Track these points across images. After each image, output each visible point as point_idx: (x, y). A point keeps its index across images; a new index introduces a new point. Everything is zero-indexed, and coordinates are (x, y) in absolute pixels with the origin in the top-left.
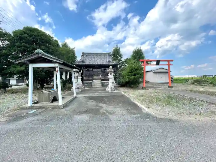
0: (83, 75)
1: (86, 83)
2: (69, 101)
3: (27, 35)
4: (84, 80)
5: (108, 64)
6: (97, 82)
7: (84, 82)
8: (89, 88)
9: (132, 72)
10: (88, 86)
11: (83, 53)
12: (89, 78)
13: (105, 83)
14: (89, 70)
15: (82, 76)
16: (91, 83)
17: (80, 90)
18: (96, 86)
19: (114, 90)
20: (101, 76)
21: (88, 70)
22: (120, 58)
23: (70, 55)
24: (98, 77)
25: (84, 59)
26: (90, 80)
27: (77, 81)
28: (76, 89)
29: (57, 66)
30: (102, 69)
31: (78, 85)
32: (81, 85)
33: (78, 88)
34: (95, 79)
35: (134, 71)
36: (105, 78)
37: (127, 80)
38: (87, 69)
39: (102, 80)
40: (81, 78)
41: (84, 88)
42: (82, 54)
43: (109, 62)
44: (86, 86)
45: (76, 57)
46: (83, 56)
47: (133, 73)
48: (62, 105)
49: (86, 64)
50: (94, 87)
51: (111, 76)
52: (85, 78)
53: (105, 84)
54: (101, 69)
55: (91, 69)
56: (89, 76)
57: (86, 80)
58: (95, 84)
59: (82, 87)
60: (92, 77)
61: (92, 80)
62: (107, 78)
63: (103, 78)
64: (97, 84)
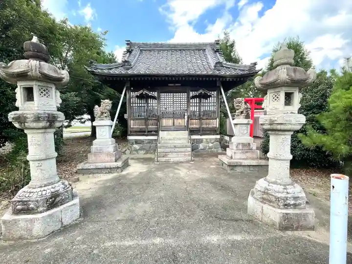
0: (126, 116)
1: (137, 142)
4: (129, 129)
7: (130, 138)
12: (147, 125)
13: (201, 141)
14: (147, 96)
16: (150, 141)
20: (188, 118)
24: (182, 122)
26: (150, 133)
30: (192, 94)
34: (167, 129)
36: (201, 124)
38: (138, 93)
39: (192, 132)
43: (220, 65)
50: (163, 159)
52: (133, 124)
53: (201, 146)
54: (188, 95)
55: (155, 94)
56: (146, 120)
57: (136, 132)
58: (167, 147)
59: (114, 164)
60: (158, 119)
61: (156, 133)
62: (209, 124)
63: (195, 124)
64: (175, 147)
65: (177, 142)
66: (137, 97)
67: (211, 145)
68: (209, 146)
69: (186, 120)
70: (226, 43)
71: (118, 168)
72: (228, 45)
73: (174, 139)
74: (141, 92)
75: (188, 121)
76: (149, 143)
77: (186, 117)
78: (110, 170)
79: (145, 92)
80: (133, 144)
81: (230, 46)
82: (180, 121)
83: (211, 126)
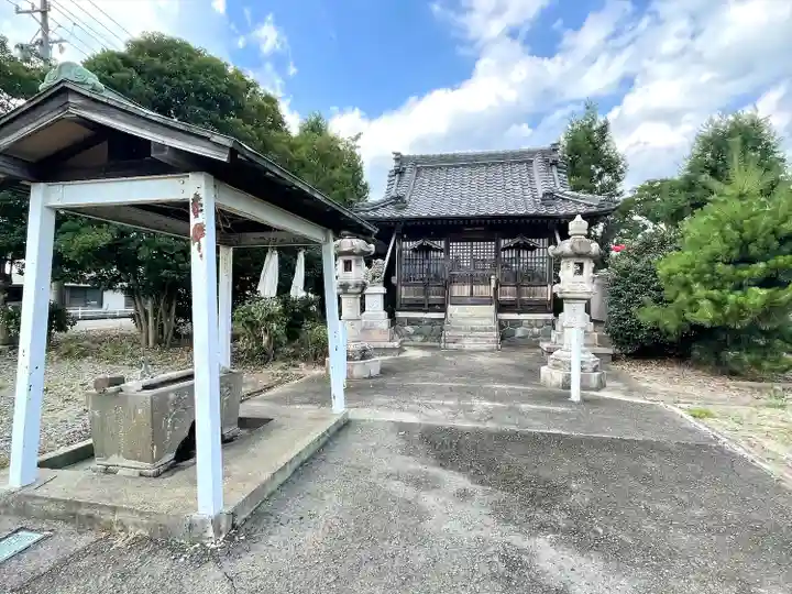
0: (394, 280)
1: (411, 322)
2: (282, 469)
3: (135, 75)
4: (399, 302)
5: (543, 211)
6: (472, 319)
7: (400, 314)
8: (427, 354)
9: (748, 260)
10: (419, 338)
11: (399, 158)
12: (426, 293)
13: (518, 323)
14: (428, 249)
15: (387, 282)
16: (432, 322)
17: (374, 365)
18: (468, 344)
19: (601, 386)
20: (497, 282)
21: (421, 247)
22: (607, 178)
23: (337, 173)
24: (485, 290)
25: (401, 191)
26: (431, 308)
27: (363, 309)
28: (349, 358)
29: (197, 198)
30: (504, 243)
31: (363, 330)
32: (381, 331)
33: (364, 355)
34: (460, 301)
35: (768, 254)
36: (519, 293)
37: (705, 314)
38: (415, 245)
39: (502, 307)
40: (383, 290)
41: (401, 350)
42: (392, 165)
43: (550, 197)
44: (409, 335)
45: (365, 187)
46: (399, 172)
47: (762, 265)
48: (216, 522)
49: (414, 215)
50: (454, 346)
51: (576, 282)
52: (404, 293)
53: (519, 332)
54: (498, 245)
55: (441, 244)
56: (426, 286)
57: (409, 305)
58: (459, 329)
59: (390, 345)
60: (446, 286)
61: (442, 308)
62: (534, 294)
63: (508, 294)
64: (472, 329)
65: (477, 323)
66: (414, 250)
67: (536, 330)
68: (532, 332)
69: (493, 285)
70: (590, 126)
71: (394, 349)
72: (594, 128)
73: (471, 317)
74: (420, 242)
75: (496, 290)
76: (430, 324)
77: (493, 282)
78: (385, 351)
79: (427, 242)
80: (403, 325)
81: (598, 130)
82: (482, 288)
83: (537, 298)
